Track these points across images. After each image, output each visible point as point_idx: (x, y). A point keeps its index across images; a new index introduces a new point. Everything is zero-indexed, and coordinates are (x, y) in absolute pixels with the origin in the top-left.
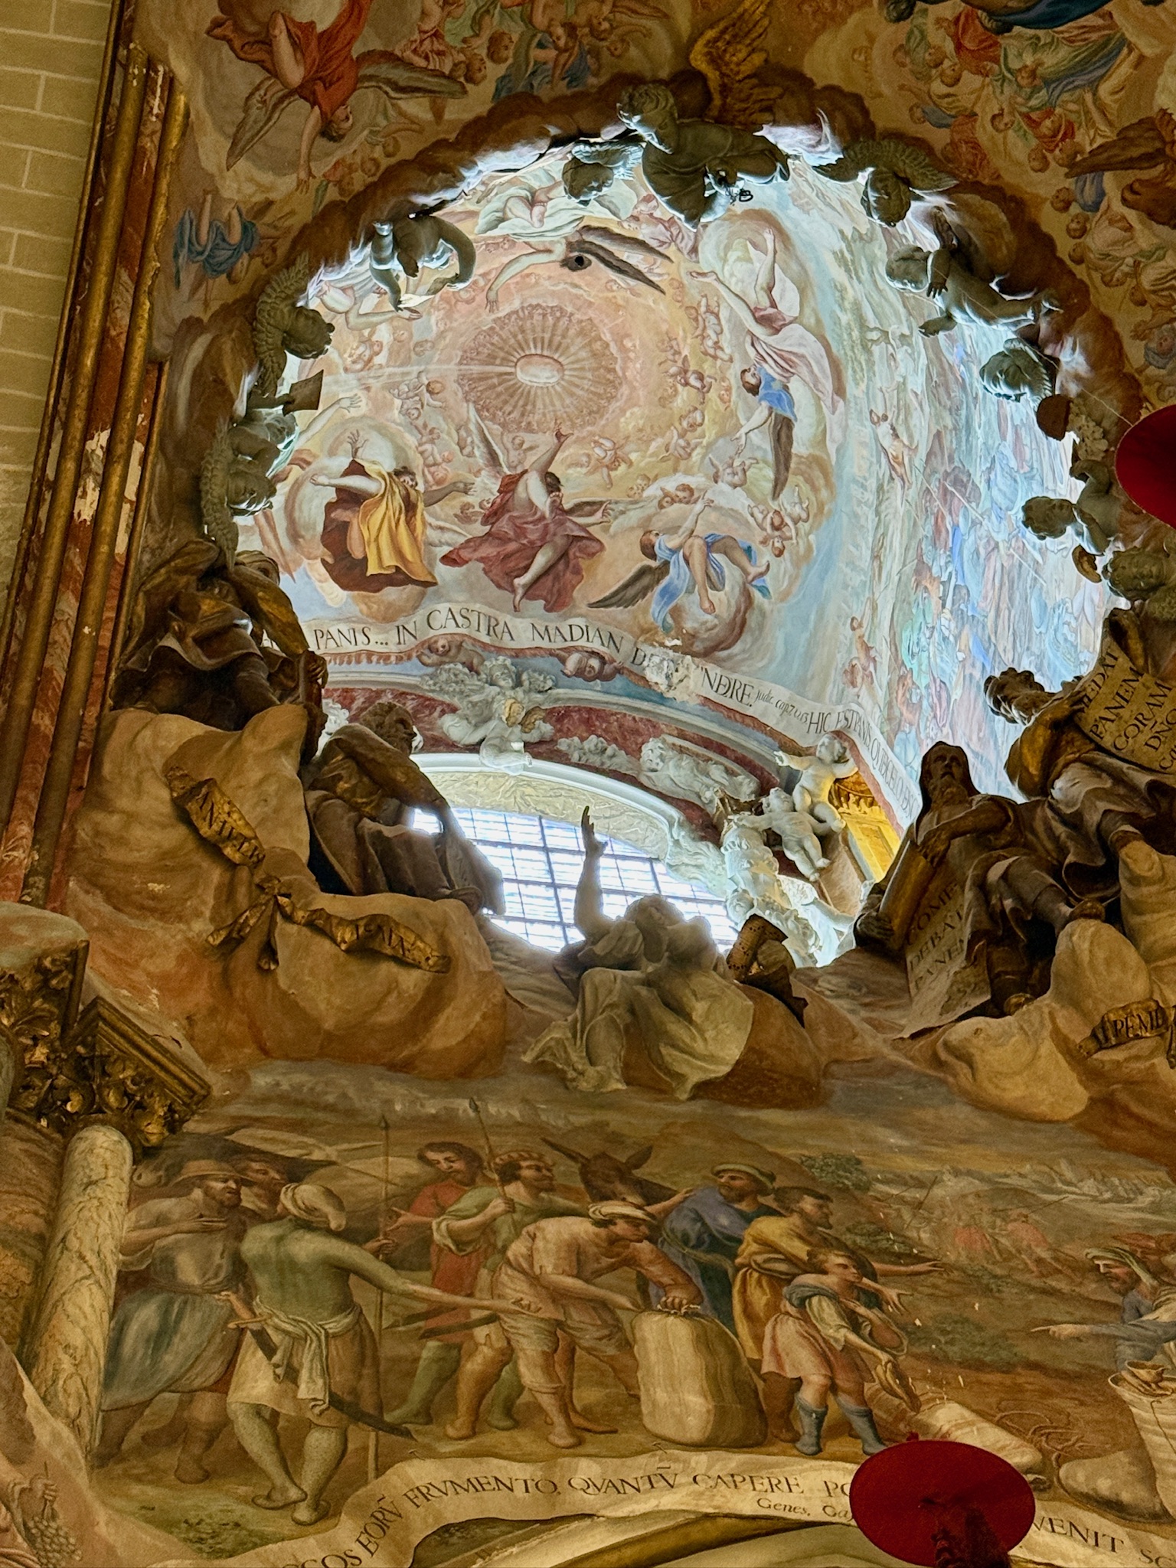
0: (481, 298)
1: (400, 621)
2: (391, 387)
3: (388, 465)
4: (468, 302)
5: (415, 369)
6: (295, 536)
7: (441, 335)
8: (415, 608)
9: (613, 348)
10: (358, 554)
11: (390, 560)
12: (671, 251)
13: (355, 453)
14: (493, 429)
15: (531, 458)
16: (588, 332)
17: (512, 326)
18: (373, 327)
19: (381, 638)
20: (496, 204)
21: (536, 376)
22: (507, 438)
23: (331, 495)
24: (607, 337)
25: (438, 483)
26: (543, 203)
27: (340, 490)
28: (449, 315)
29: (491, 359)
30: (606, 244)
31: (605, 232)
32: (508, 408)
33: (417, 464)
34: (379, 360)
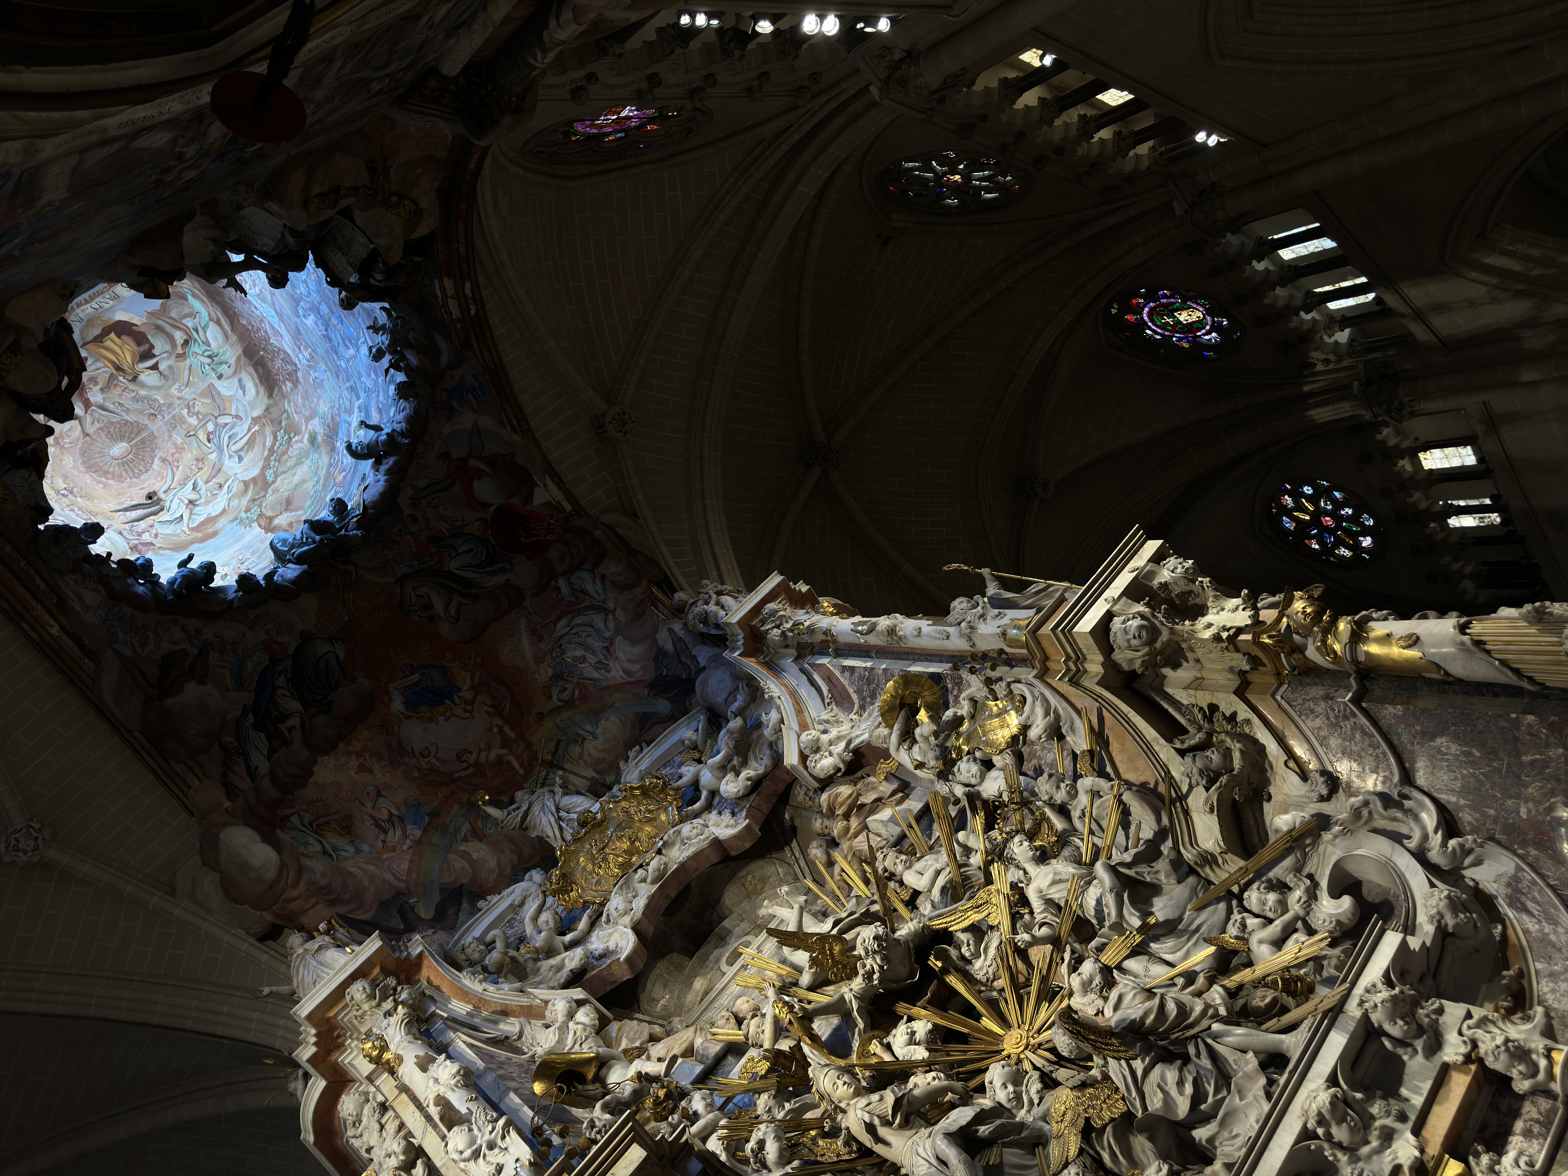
0: (170, 459)
1: (83, 323)
2: (170, 405)
3: (142, 377)
4: (173, 455)
5: (167, 418)
6: (159, 328)
7: (170, 436)
8: (81, 333)
9: (103, 479)
10: (124, 337)
11: (108, 343)
12: (127, 526)
13: (161, 373)
14: (115, 419)
15: (89, 419)
16: (120, 478)
17: (148, 458)
18: (200, 421)
19: (87, 312)
20: (203, 492)
21: (120, 449)
22: (106, 420)
23: (156, 352)
24: (110, 482)
25: (116, 385)
26: (187, 506)
27: (154, 356)
28: (175, 444)
29: (143, 441)
30: (149, 510)
31: (155, 513)
32: (117, 430)
33: (131, 386)
34: (185, 411)
